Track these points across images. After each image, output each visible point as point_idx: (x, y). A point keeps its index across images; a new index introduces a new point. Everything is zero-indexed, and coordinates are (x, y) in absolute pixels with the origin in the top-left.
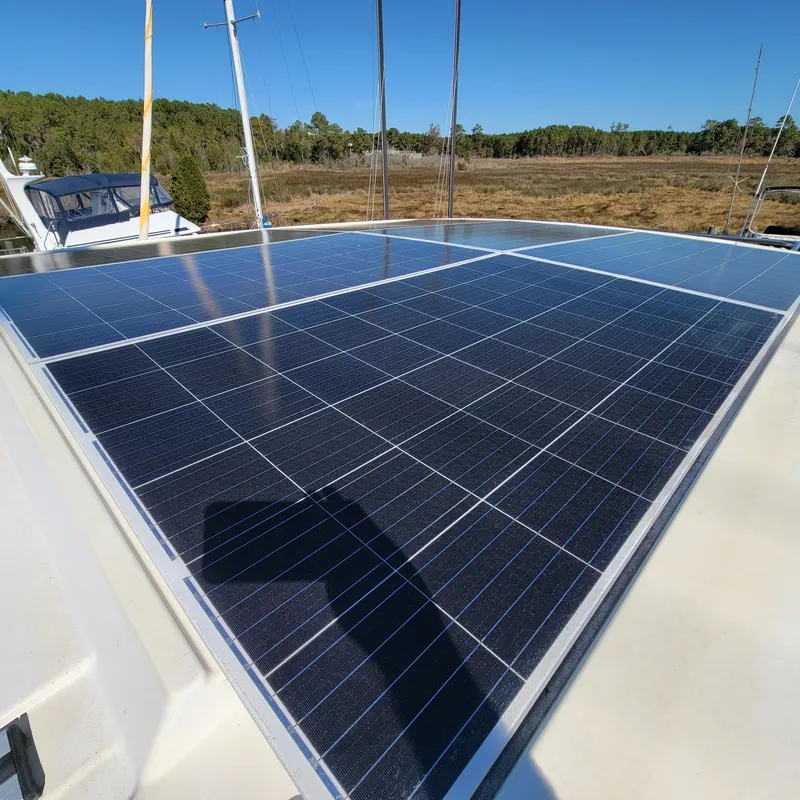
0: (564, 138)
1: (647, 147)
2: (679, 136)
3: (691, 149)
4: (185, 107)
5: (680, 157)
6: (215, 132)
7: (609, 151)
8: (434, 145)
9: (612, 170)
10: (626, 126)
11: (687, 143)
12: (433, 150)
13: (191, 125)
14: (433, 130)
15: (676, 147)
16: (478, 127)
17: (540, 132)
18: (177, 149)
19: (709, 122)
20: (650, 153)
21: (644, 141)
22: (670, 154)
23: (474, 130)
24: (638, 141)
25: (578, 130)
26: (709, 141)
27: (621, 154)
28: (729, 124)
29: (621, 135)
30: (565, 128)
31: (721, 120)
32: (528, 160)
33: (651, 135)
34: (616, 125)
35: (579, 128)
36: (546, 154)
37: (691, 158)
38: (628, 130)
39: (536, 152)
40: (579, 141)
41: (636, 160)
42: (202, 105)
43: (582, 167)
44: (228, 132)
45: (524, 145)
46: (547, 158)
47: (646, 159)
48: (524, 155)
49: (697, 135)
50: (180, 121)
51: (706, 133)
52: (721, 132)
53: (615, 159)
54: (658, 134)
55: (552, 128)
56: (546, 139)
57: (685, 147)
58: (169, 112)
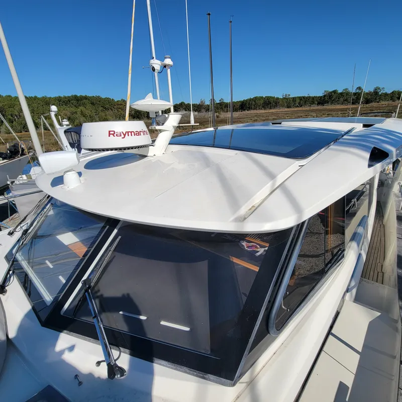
0: (262, 102)
1: (299, 103)
2: (313, 98)
3: (319, 104)
4: (86, 98)
5: (315, 107)
6: (101, 108)
7: (283, 106)
8: (203, 108)
9: (287, 114)
10: (289, 95)
11: (317, 101)
12: (203, 110)
13: (89, 106)
14: (202, 102)
15: (313, 103)
16: (222, 99)
17: (250, 100)
18: (84, 116)
19: (325, 91)
20: (301, 106)
21: (298, 101)
22: (310, 106)
23: (220, 101)
24: (295, 101)
25: (268, 98)
26: (327, 99)
27: (288, 107)
28: (335, 92)
29: (287, 99)
30: (262, 97)
31: (331, 90)
32: (246, 112)
33: (301, 98)
34: (284, 95)
35: (268, 97)
36: (254, 109)
37: (320, 107)
38: (290, 97)
39: (249, 108)
40: (269, 103)
41: (296, 109)
42: (93, 97)
43: (273, 114)
44: (107, 107)
45: (244, 106)
46: (255, 111)
47: (300, 109)
48: (244, 110)
49: (321, 97)
50: (84, 104)
51: (325, 96)
52: (331, 95)
53: (286, 109)
54: (304, 97)
55: (256, 98)
56: (254, 102)
57: (316, 102)
58: (78, 100)
